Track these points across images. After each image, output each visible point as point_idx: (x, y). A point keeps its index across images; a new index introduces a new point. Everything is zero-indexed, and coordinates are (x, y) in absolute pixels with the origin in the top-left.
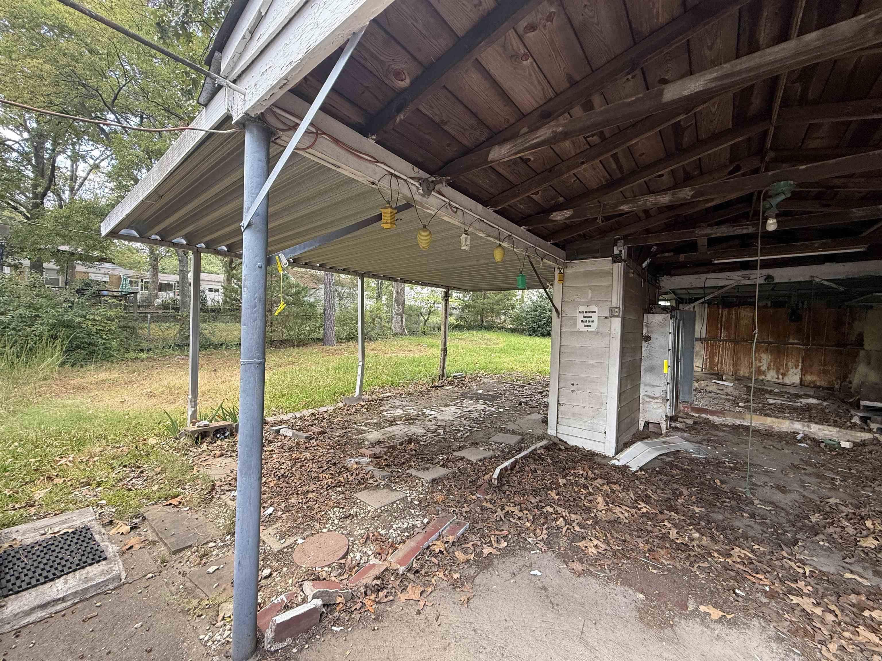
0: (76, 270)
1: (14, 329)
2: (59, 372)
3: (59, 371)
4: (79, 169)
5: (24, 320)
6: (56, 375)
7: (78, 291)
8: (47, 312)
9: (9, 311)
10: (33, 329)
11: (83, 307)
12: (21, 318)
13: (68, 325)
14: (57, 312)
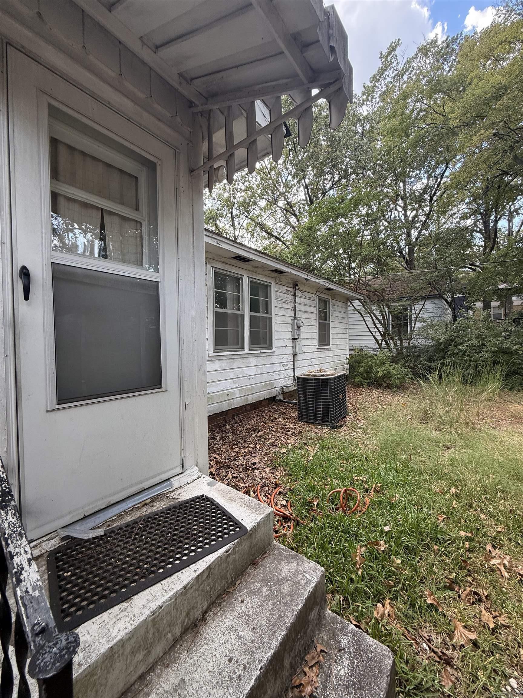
0: (514, 304)
1: (468, 356)
2: (500, 395)
3: (499, 393)
4: (514, 226)
5: (475, 348)
6: (497, 398)
7: (514, 321)
8: (490, 341)
9: (465, 341)
10: (480, 355)
11: (519, 335)
12: (473, 346)
13: (506, 352)
14: (498, 341)
